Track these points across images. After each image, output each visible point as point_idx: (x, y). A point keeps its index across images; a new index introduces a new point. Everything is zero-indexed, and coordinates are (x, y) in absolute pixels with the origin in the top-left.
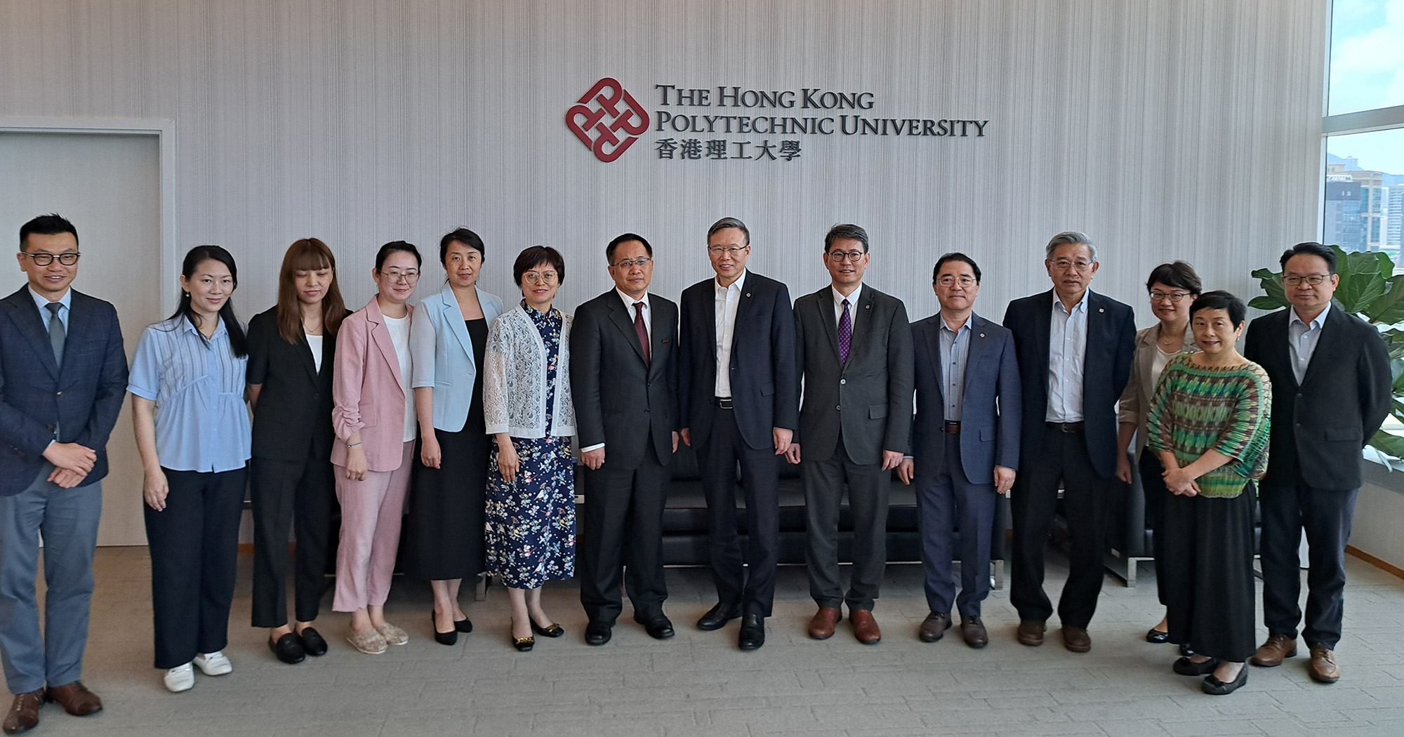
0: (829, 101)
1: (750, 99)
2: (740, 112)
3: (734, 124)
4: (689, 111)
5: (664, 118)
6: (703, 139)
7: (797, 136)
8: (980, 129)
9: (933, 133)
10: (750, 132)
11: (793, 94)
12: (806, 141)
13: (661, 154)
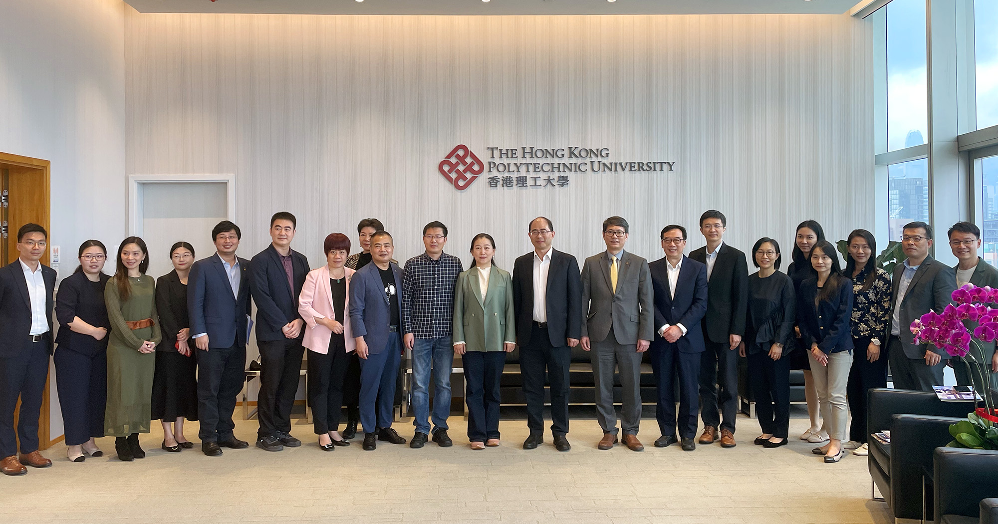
0: (583, 154)
1: (539, 154)
2: (535, 161)
3: (531, 168)
4: (506, 162)
5: (492, 166)
6: (514, 176)
7: (567, 173)
8: (671, 166)
9: (644, 170)
10: (540, 171)
11: (563, 150)
12: (572, 176)
13: (491, 185)
